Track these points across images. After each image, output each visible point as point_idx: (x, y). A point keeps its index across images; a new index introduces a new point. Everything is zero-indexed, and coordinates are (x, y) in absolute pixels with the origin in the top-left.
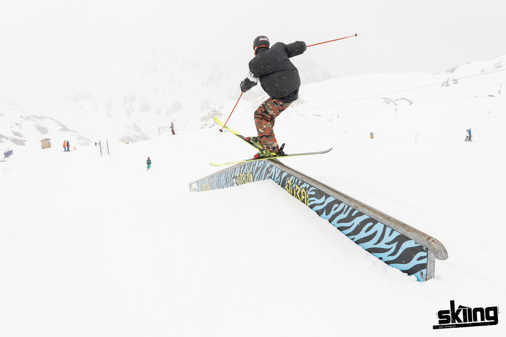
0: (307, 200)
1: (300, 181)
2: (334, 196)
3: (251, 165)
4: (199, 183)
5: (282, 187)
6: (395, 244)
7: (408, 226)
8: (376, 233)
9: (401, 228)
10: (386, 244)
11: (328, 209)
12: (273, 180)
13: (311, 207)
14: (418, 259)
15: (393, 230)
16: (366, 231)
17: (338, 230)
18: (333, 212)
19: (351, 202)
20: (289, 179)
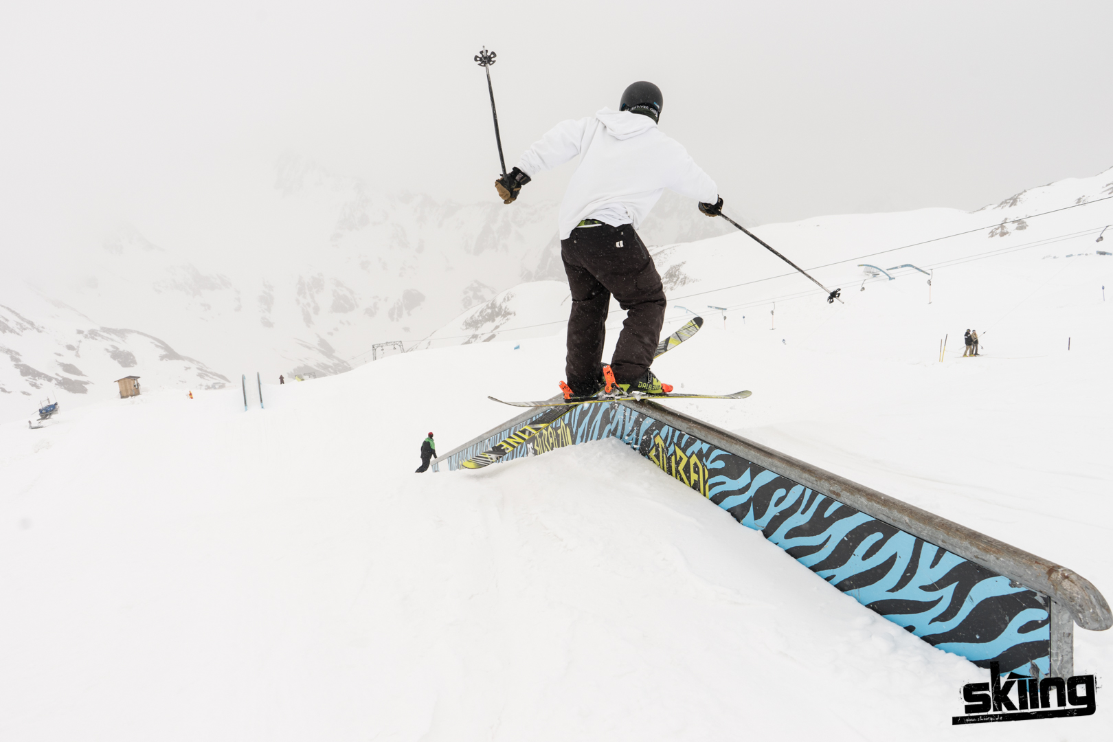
0: (705, 483)
1: (686, 437)
2: (774, 469)
4: (453, 457)
5: (641, 453)
6: (953, 587)
8: (892, 560)
9: (966, 543)
10: (924, 588)
11: (760, 502)
12: (621, 438)
13: (717, 500)
14: (1023, 629)
15: (941, 551)
16: (866, 556)
17: (789, 556)
18: (772, 511)
19: (819, 482)
20: (658, 434)
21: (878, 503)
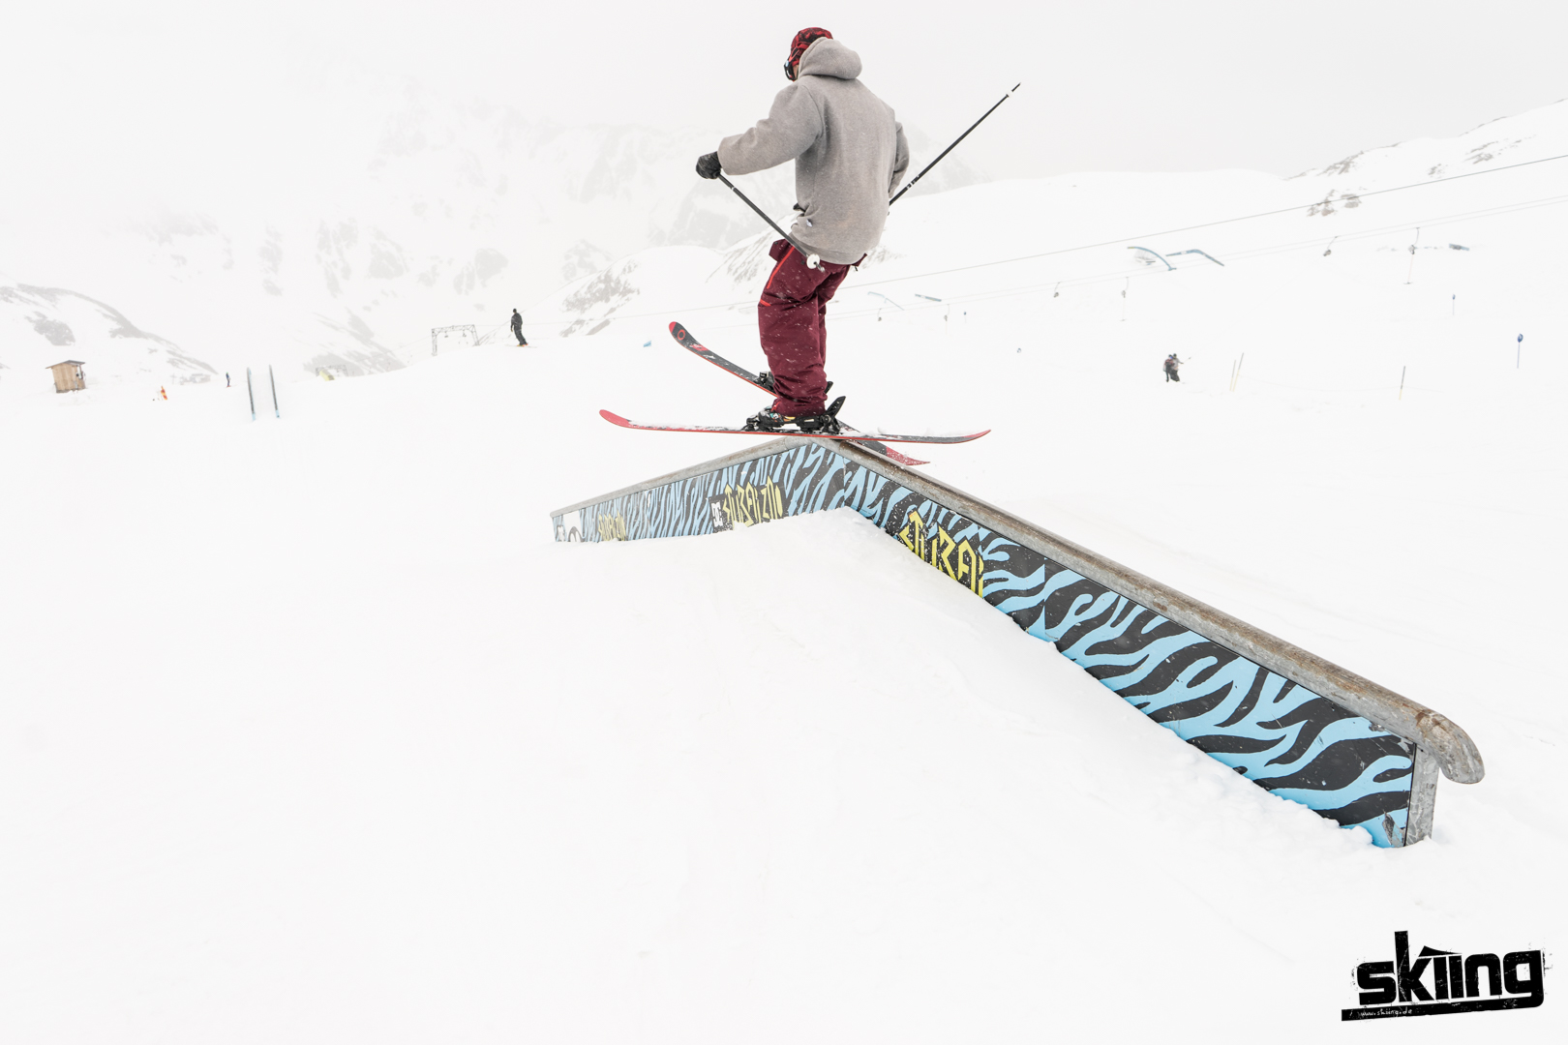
0: (979, 576)
1: (956, 518)
2: (1079, 570)
3: (777, 461)
4: (589, 511)
5: (887, 532)
6: (1298, 726)
7: (1346, 672)
8: (1226, 690)
9: (1322, 678)
10: (1261, 724)
11: (1055, 608)
12: (858, 510)
13: (994, 600)
14: (1379, 779)
16: (1192, 684)
17: (1090, 676)
18: (1071, 620)
19: (1139, 591)
20: (914, 510)
21: (1216, 622)
